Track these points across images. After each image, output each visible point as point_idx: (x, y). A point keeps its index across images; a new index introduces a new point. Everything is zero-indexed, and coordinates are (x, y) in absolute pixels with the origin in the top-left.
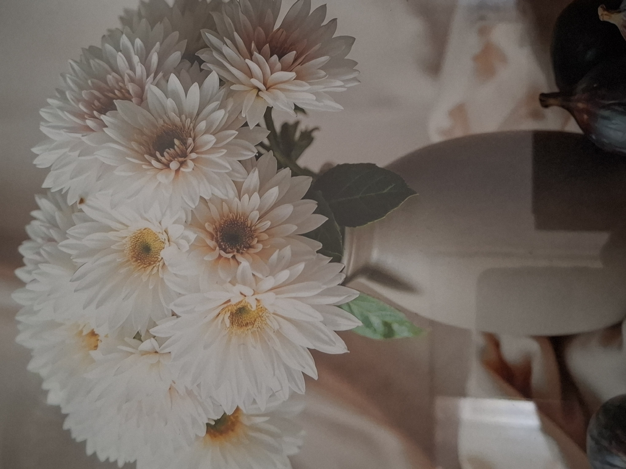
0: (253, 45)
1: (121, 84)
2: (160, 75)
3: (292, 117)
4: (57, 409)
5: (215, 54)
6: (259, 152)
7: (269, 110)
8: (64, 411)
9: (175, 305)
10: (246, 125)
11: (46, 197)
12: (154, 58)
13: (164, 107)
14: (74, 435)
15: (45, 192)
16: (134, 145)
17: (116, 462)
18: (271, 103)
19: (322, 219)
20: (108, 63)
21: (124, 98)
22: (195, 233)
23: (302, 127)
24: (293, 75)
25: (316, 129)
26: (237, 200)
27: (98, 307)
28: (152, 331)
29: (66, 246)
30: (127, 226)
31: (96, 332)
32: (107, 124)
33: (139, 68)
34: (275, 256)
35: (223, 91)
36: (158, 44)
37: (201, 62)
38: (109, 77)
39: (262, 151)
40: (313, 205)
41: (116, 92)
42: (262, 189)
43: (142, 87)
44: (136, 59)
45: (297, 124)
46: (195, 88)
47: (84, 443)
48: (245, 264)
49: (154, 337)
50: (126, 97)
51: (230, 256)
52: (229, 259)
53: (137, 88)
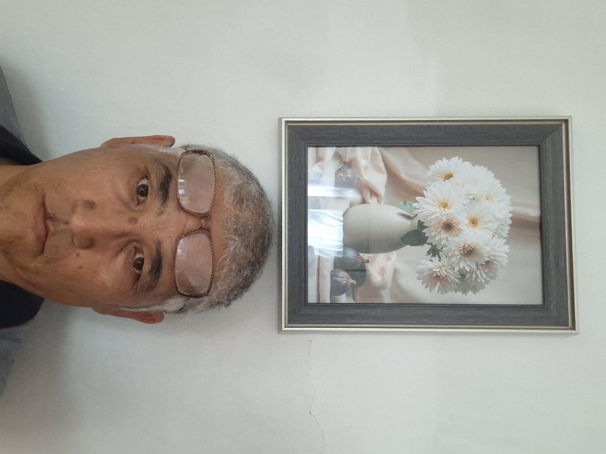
1: (484, 269)
2: (472, 271)
3: (433, 258)
5: (456, 277)
6: (442, 249)
9: (464, 208)
10: (446, 257)
11: (504, 237)
12: (474, 275)
13: (470, 261)
14: (491, 172)
18: (439, 263)
19: (424, 231)
20: (488, 275)
21: (482, 265)
22: (459, 227)
23: (430, 256)
24: (434, 270)
25: (426, 255)
26: (448, 236)
27: (487, 207)
28: (470, 201)
29: (497, 223)
30: (479, 229)
31: (486, 200)
32: (487, 258)
33: (478, 273)
34: (436, 222)
35: (453, 266)
36: (473, 280)
37: (460, 274)
38: (487, 271)
40: (426, 235)
41: (485, 266)
44: (480, 276)
46: (462, 267)
48: (445, 219)
49: (470, 199)
52: (449, 220)
53: (479, 267)
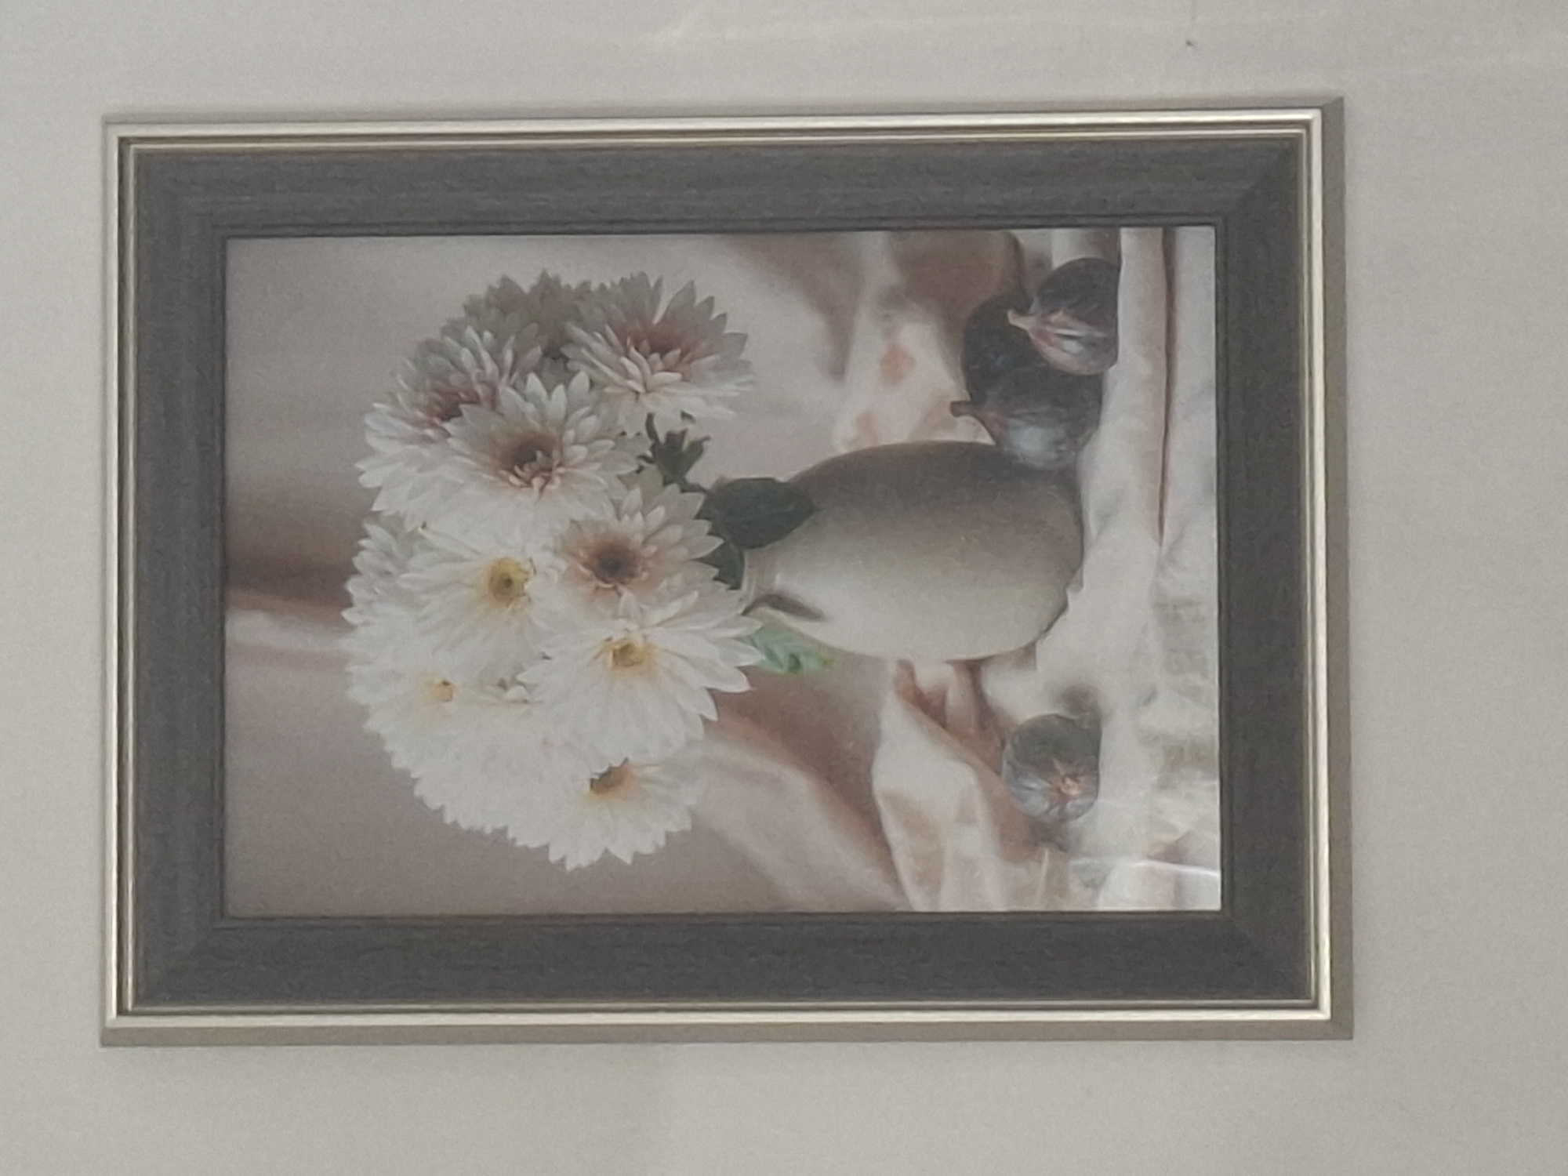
0: (629, 341)
1: (466, 385)
2: (516, 375)
3: (678, 426)
5: (584, 351)
6: (640, 466)
7: (650, 417)
8: (413, 776)
9: (547, 646)
10: (623, 434)
11: (377, 523)
12: (508, 356)
13: (521, 413)
14: (427, 803)
15: (376, 516)
16: (486, 458)
17: (482, 830)
18: (652, 409)
19: (718, 542)
20: (450, 360)
21: (471, 402)
22: (567, 561)
23: (690, 437)
24: (676, 376)
25: (707, 438)
26: (616, 521)
27: (450, 650)
28: (520, 677)
29: (407, 580)
30: (482, 555)
31: (449, 680)
32: (452, 433)
33: (490, 367)
34: (664, 584)
35: (594, 395)
36: (512, 338)
37: (566, 360)
38: (455, 379)
39: (644, 463)
40: (705, 526)
42: (646, 506)
43: (494, 391)
44: (485, 355)
45: (684, 433)
46: (559, 390)
48: (627, 595)
50: (475, 400)
51: (610, 586)
52: (608, 591)
53: (487, 390)
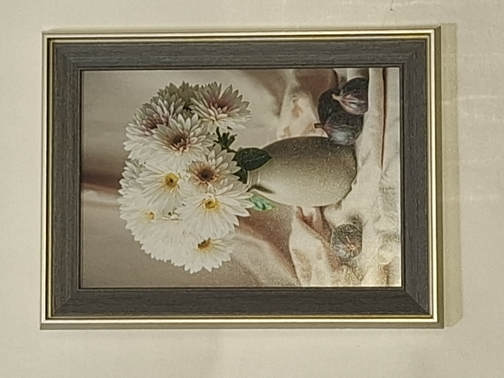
0: (211, 104)
1: (158, 118)
2: (175, 115)
3: (226, 131)
4: (139, 242)
5: (196, 107)
6: (214, 144)
8: (141, 243)
9: (184, 201)
10: (209, 134)
11: (130, 162)
12: (172, 108)
13: (176, 127)
14: (146, 252)
15: (129, 160)
16: (165, 141)
17: (163, 261)
18: (218, 125)
19: (239, 168)
20: (153, 110)
21: (160, 123)
22: (191, 174)
23: (230, 135)
24: (226, 115)
25: (236, 135)
27: (153, 203)
28: (175, 211)
30: (163, 172)
31: (153, 212)
32: (154, 133)
33: (166, 112)
34: (222, 182)
35: (200, 121)
36: (173, 103)
37: (191, 110)
38: (155, 116)
39: (216, 143)
40: (235, 163)
41: (158, 121)
42: (216, 157)
43: (167, 119)
44: (165, 109)
45: (228, 133)
47: (150, 254)
48: (210, 185)
50: (162, 123)
51: (204, 182)
52: (204, 184)
53: (166, 120)
